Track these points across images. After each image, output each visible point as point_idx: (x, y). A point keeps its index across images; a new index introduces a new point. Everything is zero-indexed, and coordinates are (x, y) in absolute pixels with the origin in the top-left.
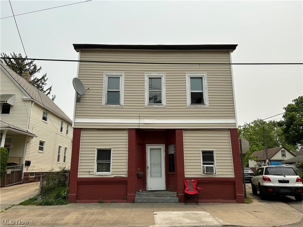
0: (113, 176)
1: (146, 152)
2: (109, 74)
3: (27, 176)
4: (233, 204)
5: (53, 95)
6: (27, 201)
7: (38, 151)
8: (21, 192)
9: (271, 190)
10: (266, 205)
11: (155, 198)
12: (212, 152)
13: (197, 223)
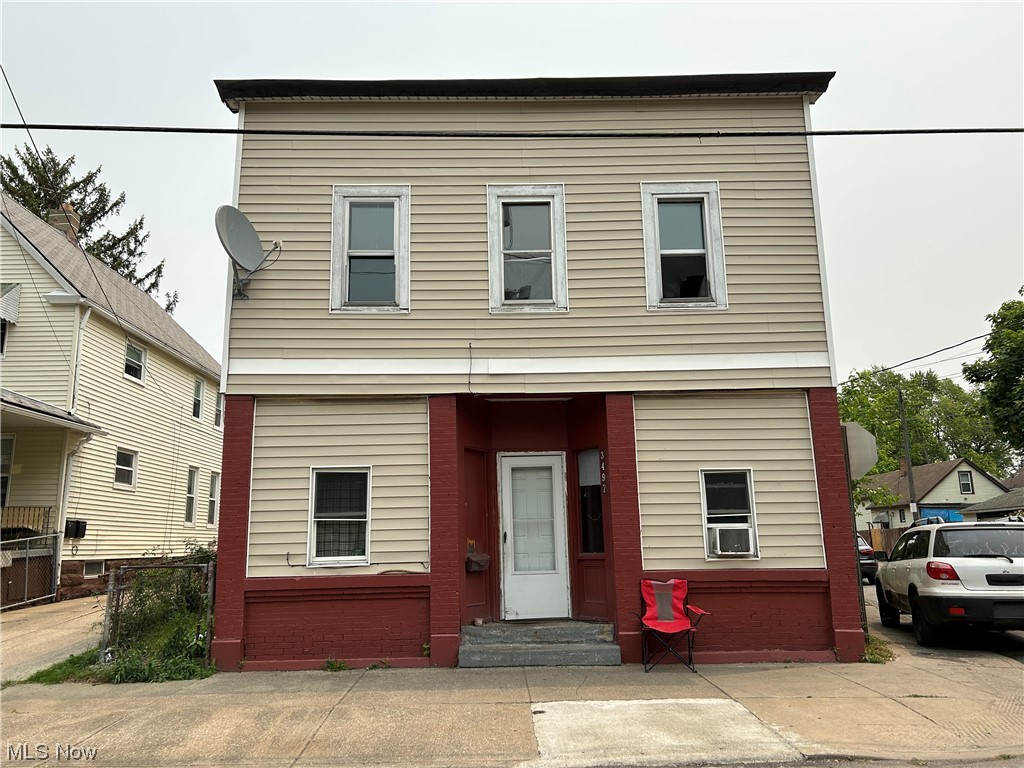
0: (375, 571)
1: (499, 479)
2: (354, 191)
3: (73, 575)
4: (824, 666)
5: (167, 294)
6: (60, 666)
7: (111, 485)
8: (48, 631)
9: (961, 612)
10: (946, 669)
11: (533, 648)
12: (741, 477)
13: (702, 749)
